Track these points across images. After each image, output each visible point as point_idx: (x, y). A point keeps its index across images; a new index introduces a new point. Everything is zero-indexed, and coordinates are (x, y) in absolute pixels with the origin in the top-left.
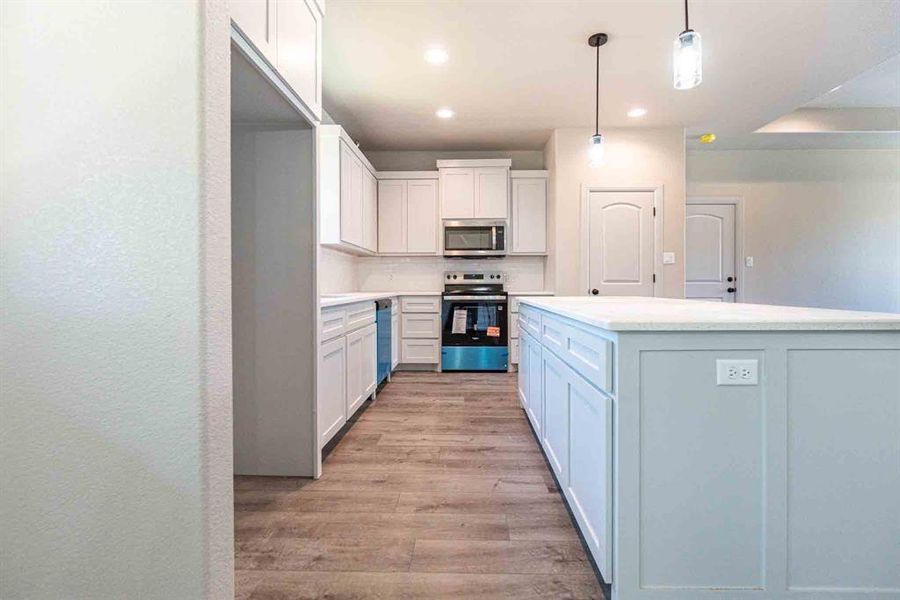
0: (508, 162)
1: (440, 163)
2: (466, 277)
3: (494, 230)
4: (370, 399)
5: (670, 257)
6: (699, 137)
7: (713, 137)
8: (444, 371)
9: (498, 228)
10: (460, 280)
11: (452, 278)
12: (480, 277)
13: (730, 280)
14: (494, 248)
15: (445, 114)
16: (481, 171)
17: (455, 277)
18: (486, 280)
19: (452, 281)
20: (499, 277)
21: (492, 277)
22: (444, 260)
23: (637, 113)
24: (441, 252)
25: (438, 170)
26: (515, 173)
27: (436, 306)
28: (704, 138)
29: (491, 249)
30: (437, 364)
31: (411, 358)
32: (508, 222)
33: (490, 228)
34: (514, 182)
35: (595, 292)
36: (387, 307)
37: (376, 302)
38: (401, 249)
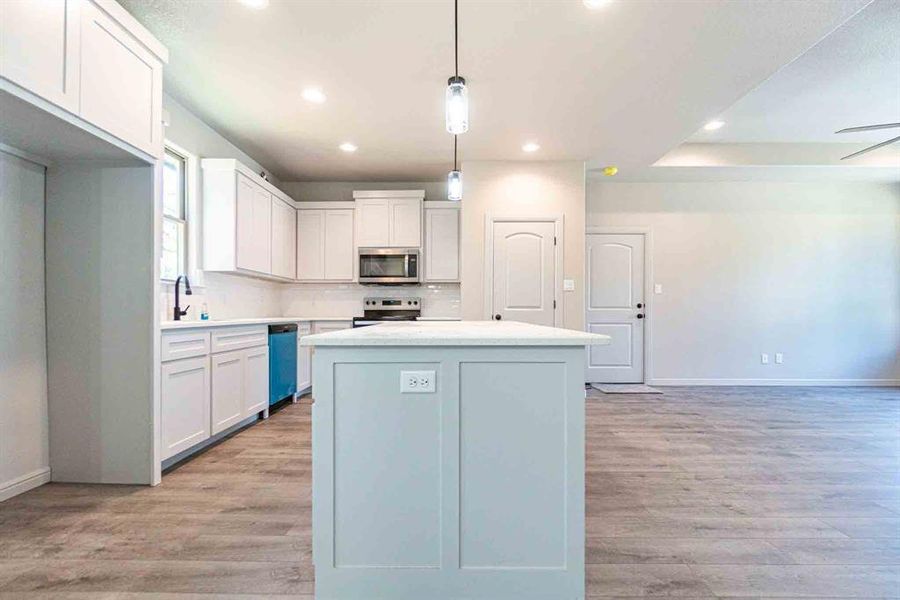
0: (421, 193)
1: (356, 194)
2: (385, 303)
3: (407, 258)
4: (262, 414)
5: (569, 284)
6: (603, 170)
7: (615, 171)
9: (411, 256)
10: (379, 306)
11: (371, 304)
12: (399, 303)
13: (639, 306)
14: (407, 275)
15: (348, 148)
16: (396, 201)
17: (374, 303)
18: (404, 306)
19: (371, 307)
20: (416, 303)
21: (409, 303)
22: (362, 287)
23: (531, 148)
24: (356, 279)
25: (354, 200)
26: (429, 204)
28: (608, 171)
29: (404, 276)
32: (421, 251)
33: (403, 256)
34: (428, 211)
35: (498, 318)
36: (286, 331)
37: (269, 326)
38: (319, 276)
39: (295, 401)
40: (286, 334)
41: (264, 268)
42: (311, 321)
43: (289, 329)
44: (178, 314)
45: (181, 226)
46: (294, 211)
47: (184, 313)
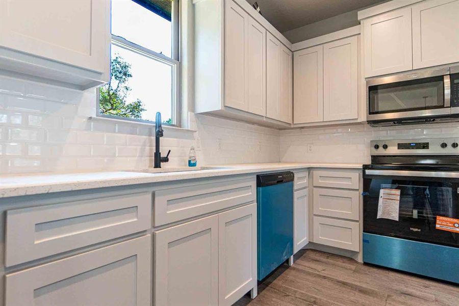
1: (361, 14)
3: (447, 81)
4: (249, 295)
8: (366, 264)
9: (455, 76)
10: (393, 150)
11: (381, 148)
12: (425, 146)
14: (447, 105)
17: (385, 147)
18: (434, 150)
19: (381, 152)
20: (456, 146)
21: (444, 145)
24: (363, 117)
25: (360, 24)
27: (356, 181)
29: (443, 107)
30: (357, 253)
31: (324, 239)
33: (441, 78)
36: (280, 182)
37: (258, 177)
38: (317, 119)
39: (292, 263)
40: (280, 186)
41: (257, 108)
42: (309, 169)
43: (284, 178)
44: (159, 160)
45: (175, 66)
46: (291, 53)
47: (166, 160)
